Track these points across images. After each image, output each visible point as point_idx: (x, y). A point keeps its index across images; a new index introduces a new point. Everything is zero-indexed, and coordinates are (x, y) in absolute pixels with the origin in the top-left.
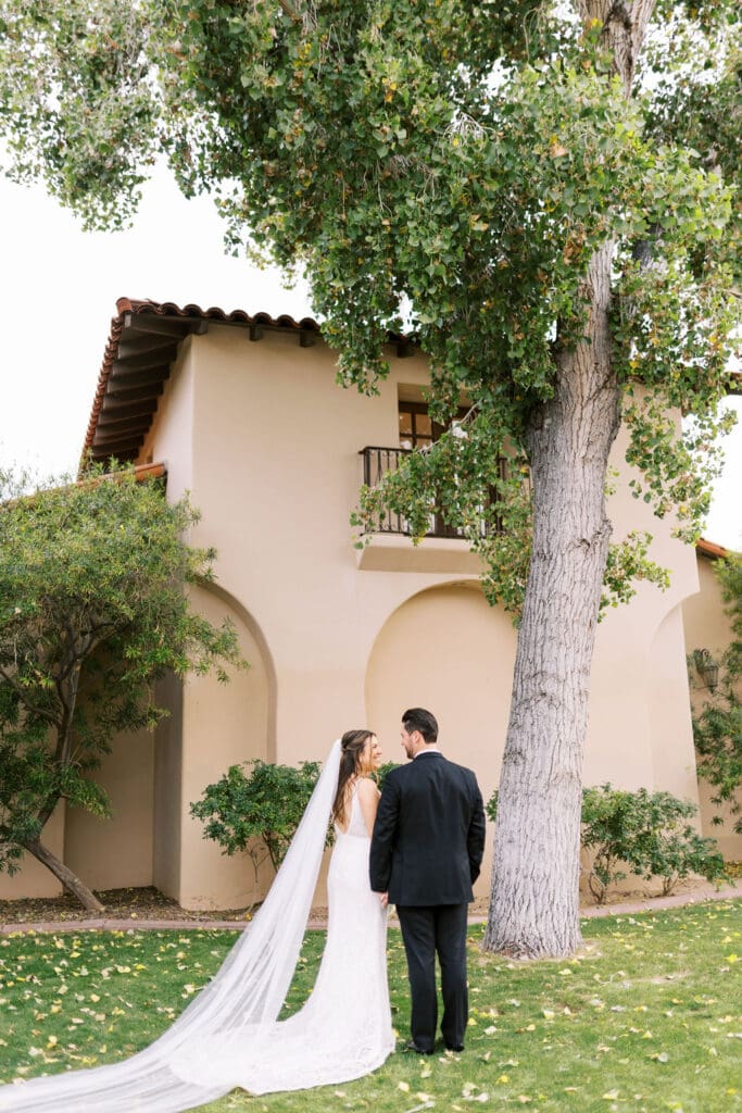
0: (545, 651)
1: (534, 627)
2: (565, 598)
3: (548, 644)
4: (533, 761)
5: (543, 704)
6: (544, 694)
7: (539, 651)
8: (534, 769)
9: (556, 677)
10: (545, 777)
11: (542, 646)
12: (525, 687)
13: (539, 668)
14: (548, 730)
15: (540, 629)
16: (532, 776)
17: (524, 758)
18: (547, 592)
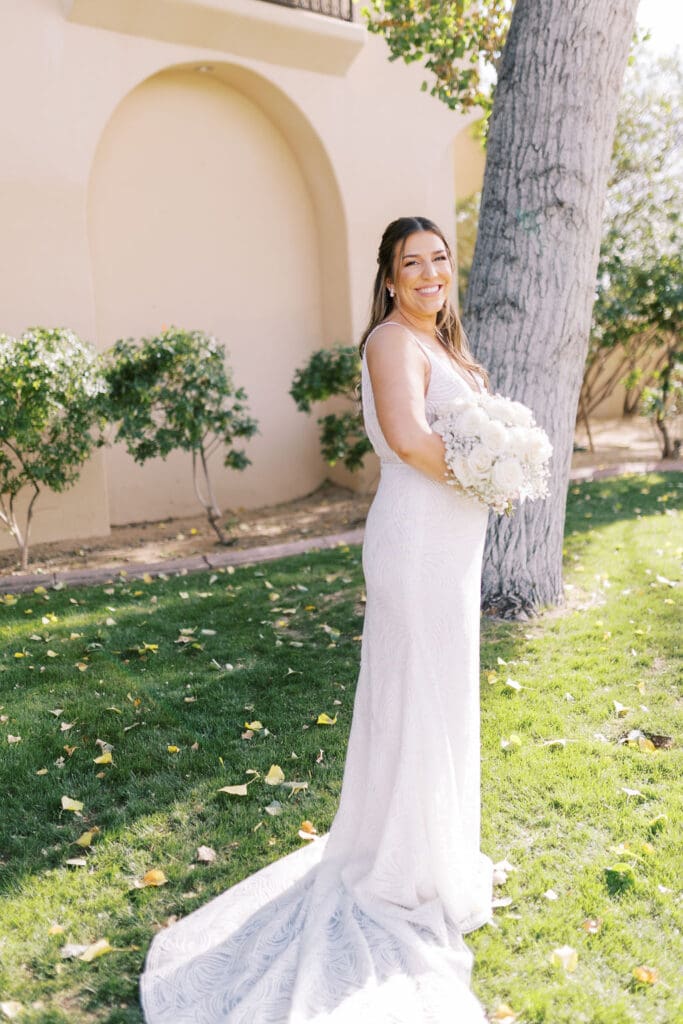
0: (564, 130)
1: (543, 89)
2: (601, 39)
3: (569, 120)
4: (536, 316)
5: (556, 222)
6: (560, 204)
7: (553, 130)
8: (537, 331)
9: (579, 176)
10: (554, 340)
11: (560, 122)
12: (524, 191)
13: (552, 161)
14: (563, 265)
15: (557, 90)
16: (533, 340)
17: (522, 311)
18: (571, 26)
